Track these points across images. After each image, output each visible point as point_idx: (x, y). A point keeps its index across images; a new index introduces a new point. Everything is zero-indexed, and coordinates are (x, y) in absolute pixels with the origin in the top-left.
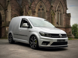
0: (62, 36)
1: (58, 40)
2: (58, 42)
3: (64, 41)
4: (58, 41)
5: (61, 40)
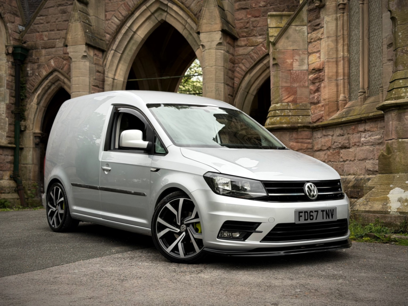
0: (319, 190)
3: (327, 214)
4: (300, 216)
5: (314, 214)
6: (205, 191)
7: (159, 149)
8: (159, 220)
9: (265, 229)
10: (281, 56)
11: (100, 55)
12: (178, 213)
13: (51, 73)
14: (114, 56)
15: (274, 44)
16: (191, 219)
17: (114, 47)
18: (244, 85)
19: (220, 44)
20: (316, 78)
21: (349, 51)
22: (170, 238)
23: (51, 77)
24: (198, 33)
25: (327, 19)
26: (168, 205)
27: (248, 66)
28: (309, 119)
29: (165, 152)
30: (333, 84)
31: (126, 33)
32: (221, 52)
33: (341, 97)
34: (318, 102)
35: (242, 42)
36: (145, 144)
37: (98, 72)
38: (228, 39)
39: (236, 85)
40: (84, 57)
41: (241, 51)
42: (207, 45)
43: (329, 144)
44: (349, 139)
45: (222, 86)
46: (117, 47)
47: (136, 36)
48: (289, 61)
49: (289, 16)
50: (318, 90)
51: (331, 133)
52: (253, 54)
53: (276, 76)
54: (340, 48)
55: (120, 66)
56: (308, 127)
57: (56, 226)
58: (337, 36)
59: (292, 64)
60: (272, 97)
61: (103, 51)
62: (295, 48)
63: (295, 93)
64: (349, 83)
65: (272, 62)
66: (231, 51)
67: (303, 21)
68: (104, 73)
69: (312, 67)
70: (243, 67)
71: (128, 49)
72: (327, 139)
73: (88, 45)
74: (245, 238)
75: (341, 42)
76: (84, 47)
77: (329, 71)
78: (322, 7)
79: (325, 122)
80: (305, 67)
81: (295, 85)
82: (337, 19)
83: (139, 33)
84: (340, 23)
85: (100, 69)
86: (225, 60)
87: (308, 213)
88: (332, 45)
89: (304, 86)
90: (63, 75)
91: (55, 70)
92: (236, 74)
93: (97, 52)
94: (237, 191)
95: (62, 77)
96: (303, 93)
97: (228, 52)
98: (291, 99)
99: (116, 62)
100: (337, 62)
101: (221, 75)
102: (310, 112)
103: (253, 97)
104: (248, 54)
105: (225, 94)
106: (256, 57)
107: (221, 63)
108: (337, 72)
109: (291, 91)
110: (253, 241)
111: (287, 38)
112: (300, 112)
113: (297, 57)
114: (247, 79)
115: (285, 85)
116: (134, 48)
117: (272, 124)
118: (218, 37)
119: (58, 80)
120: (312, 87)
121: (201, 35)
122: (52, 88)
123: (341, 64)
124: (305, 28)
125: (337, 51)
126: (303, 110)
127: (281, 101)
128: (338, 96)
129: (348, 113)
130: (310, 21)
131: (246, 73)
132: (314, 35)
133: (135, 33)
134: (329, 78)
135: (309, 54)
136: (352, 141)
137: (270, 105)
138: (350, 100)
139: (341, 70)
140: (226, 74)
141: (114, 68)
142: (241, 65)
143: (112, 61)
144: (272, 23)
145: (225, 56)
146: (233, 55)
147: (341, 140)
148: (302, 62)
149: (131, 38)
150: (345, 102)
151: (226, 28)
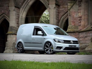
0: (73, 42)
1: (69, 46)
2: (70, 47)
3: (75, 46)
6: (54, 42)
7: (45, 35)
8: (45, 47)
9: (64, 48)
10: (71, 13)
11: (18, 9)
12: (49, 46)
13: (2, 14)
14: (22, 10)
15: (69, 10)
16: (51, 47)
17: (22, 7)
18: (62, 19)
19: (55, 8)
20: (80, 19)
21: (88, 13)
22: (47, 50)
23: (2, 16)
24: (49, 4)
25: (83, 4)
26: (47, 45)
27: (63, 14)
28: (78, 30)
29: (46, 35)
30: (84, 21)
31: (26, 3)
32: (55, 10)
33: (86, 24)
34: (80, 25)
35: (61, 7)
36: (42, 34)
37: (18, 14)
38: (57, 6)
39: (59, 19)
40: (14, 10)
41: (61, 9)
42: (51, 8)
43: (83, 36)
44: (87, 35)
45: (55, 20)
46: (23, 7)
47: (29, 4)
48: (73, 14)
49: (73, 2)
50: (80, 22)
51: (83, 33)
52: (64, 11)
53: (70, 18)
54: (86, 12)
55: (24, 12)
56: (78, 32)
57: (20, 52)
58: (85, 9)
59: (74, 15)
60: (69, 24)
61: (19, 8)
62: (75, 11)
63: (75, 23)
64: (88, 21)
65: (69, 15)
66: (58, 9)
67: (77, 4)
68: (19, 15)
69: (79, 16)
70: (61, 14)
71: (27, 7)
72: (82, 35)
73: (15, 7)
74: (60, 49)
75: (86, 10)
76: (14, 7)
77: (83, 18)
78: (81, 1)
79: (82, 31)
80: (77, 16)
81: (75, 21)
82: (85, 5)
83: (30, 3)
84: (86, 5)
85: (18, 13)
86: (56, 12)
87: (71, 46)
88: (84, 11)
89: (77, 21)
90: (6, 15)
91: (3, 13)
92: (59, 16)
93: (17, 9)
94: (59, 42)
95: (6, 16)
96: (77, 23)
97: (57, 10)
98: (74, 24)
99: (23, 11)
100: (85, 15)
101: (55, 17)
102: (79, 28)
103: (64, 23)
104: (63, 10)
105: (56, 22)
106: (65, 11)
107: (55, 13)
108: (85, 18)
109: (74, 22)
110: (62, 50)
111: (73, 8)
112: (76, 28)
113: (75, 13)
114: (63, 17)
115: (72, 21)
116: (28, 7)
117: (69, 31)
118: (54, 6)
119: (4, 16)
120: (79, 21)
121: (49, 5)
122: (2, 19)
123: (86, 16)
124: (77, 6)
125: (85, 12)
126: (77, 27)
127: (71, 25)
128: (85, 24)
129: (87, 28)
130: (79, 4)
131: (62, 16)
132: (80, 8)
133: (29, 3)
134: (83, 19)
135: (79, 13)
136: (88, 35)
137: (68, 26)
138: (88, 25)
139: (86, 18)
140: (56, 16)
141: (22, 13)
142: (61, 13)
143: (22, 11)
144: (69, 4)
145: (56, 11)
146: (58, 10)
147: (85, 35)
148: (77, 15)
149: (28, 4)
150: (87, 26)
151: (57, 3)
